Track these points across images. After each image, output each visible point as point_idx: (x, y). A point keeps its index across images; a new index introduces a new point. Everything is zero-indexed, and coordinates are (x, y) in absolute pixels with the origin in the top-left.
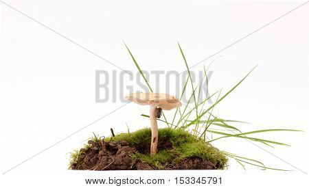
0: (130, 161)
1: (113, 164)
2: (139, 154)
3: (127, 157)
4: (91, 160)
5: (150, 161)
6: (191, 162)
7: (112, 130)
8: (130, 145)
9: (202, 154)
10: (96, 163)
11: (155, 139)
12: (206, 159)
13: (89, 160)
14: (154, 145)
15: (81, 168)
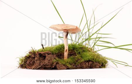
0: (53, 63)
1: (43, 65)
2: (57, 59)
3: (51, 61)
4: (31, 63)
5: (64, 63)
6: (87, 64)
7: (42, 45)
8: (53, 54)
9: (93, 59)
10: (33, 65)
11: (66, 50)
12: (96, 62)
13: (30, 63)
14: (66, 54)
15: (26, 68)
